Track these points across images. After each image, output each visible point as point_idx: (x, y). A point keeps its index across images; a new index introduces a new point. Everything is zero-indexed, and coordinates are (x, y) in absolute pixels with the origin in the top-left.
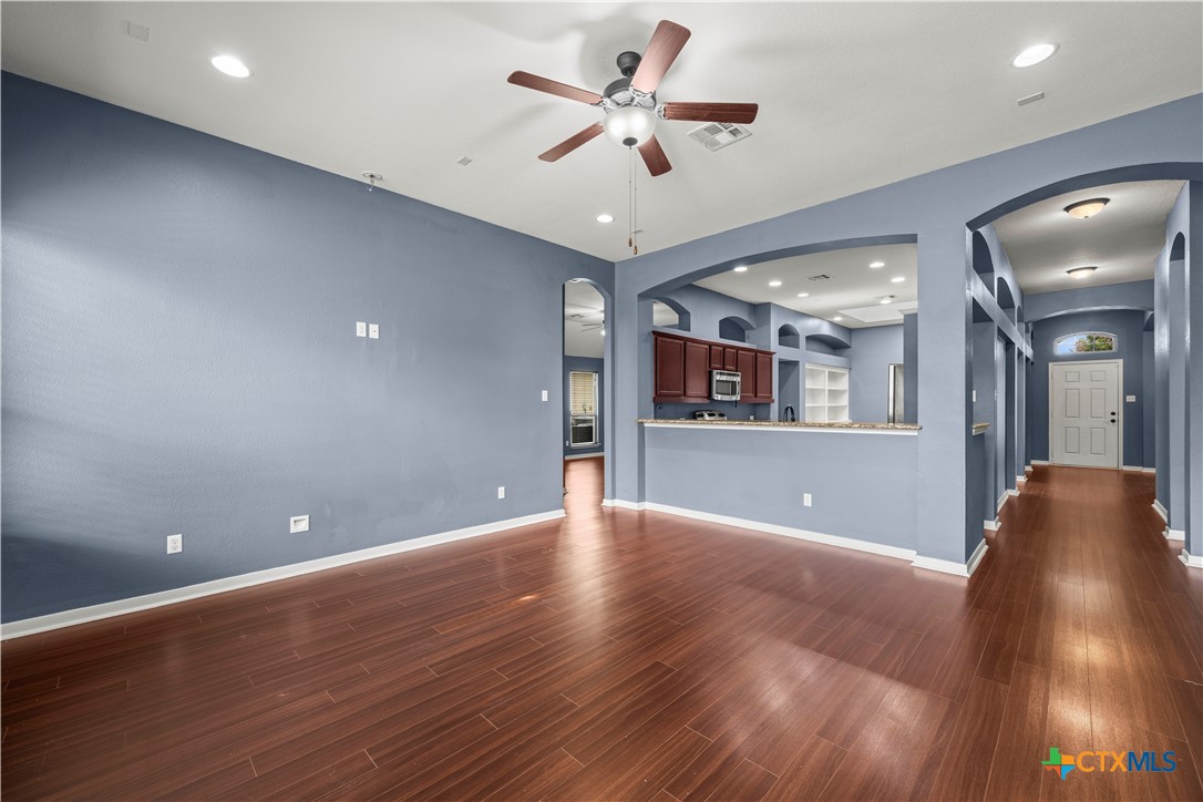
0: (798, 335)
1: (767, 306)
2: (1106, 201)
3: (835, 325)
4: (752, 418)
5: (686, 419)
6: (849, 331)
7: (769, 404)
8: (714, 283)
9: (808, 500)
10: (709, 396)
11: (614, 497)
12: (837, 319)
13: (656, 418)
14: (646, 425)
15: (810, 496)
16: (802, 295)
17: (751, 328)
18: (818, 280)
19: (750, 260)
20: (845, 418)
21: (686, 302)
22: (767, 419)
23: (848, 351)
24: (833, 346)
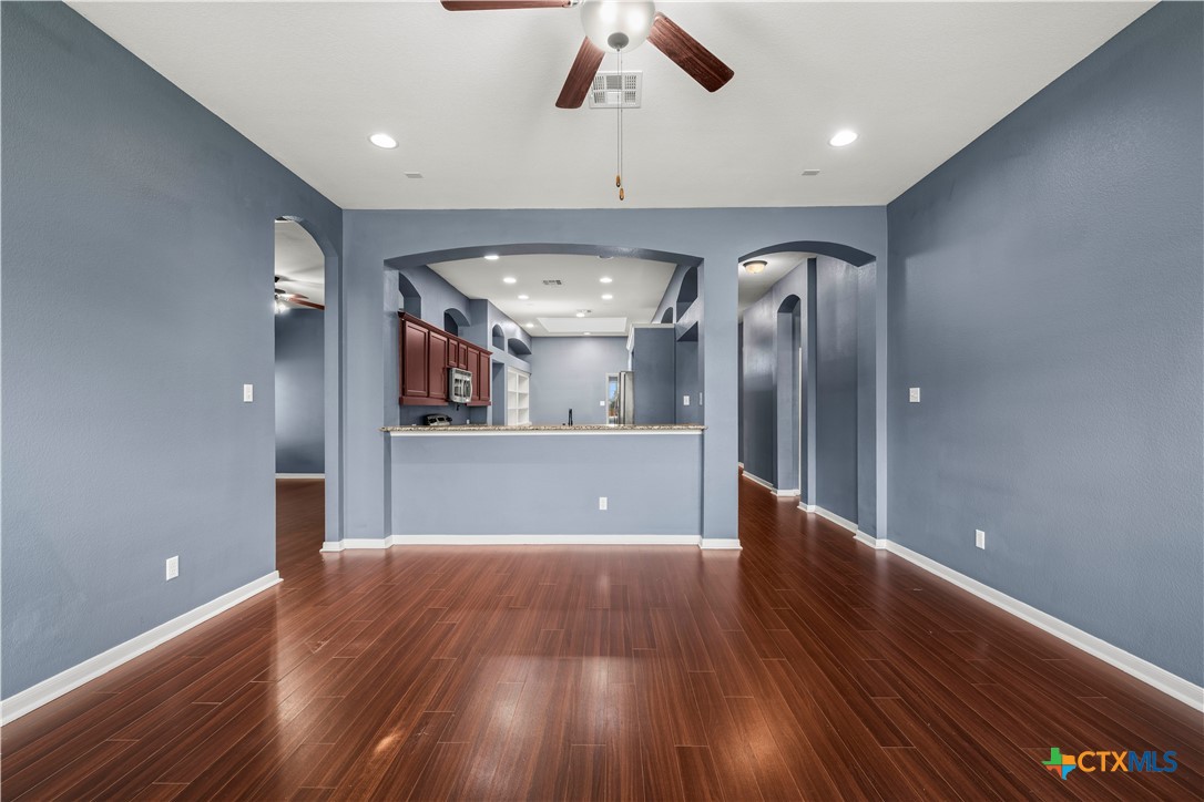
0: (503, 337)
1: (484, 302)
2: (765, 263)
3: (524, 331)
4: (468, 422)
5: (419, 425)
6: (531, 338)
7: (486, 407)
8: (447, 269)
9: (603, 503)
10: (448, 399)
11: (341, 537)
12: (529, 326)
13: (402, 424)
14: (392, 434)
15: (605, 499)
16: (523, 297)
17: (467, 324)
18: (549, 286)
19: (504, 250)
20: (526, 421)
21: (418, 284)
22: (483, 422)
23: (529, 357)
24: (518, 350)
